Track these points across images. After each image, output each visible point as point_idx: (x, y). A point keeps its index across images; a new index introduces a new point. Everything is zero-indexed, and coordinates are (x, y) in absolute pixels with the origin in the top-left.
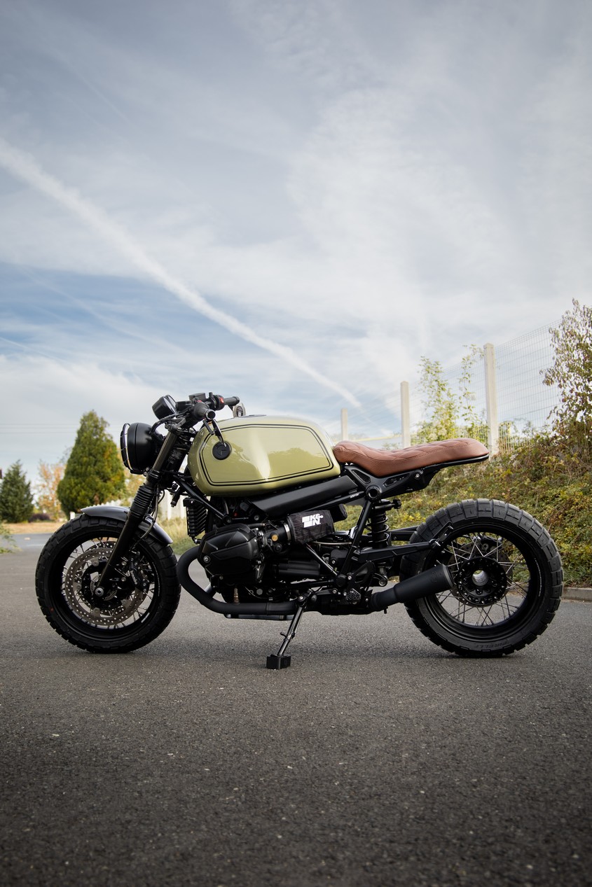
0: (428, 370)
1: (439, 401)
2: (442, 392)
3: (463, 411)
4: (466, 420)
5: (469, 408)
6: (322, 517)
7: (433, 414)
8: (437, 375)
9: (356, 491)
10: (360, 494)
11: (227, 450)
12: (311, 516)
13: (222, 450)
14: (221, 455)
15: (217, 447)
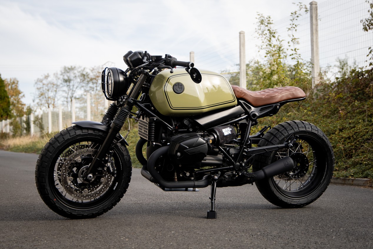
0: (262, 22)
1: (270, 45)
2: (272, 38)
3: (289, 52)
4: (292, 58)
5: (295, 50)
6: (231, 129)
7: (265, 55)
8: (269, 25)
9: (244, 115)
10: (246, 116)
11: (182, 88)
12: (226, 129)
13: (179, 88)
14: (179, 91)
15: (176, 86)
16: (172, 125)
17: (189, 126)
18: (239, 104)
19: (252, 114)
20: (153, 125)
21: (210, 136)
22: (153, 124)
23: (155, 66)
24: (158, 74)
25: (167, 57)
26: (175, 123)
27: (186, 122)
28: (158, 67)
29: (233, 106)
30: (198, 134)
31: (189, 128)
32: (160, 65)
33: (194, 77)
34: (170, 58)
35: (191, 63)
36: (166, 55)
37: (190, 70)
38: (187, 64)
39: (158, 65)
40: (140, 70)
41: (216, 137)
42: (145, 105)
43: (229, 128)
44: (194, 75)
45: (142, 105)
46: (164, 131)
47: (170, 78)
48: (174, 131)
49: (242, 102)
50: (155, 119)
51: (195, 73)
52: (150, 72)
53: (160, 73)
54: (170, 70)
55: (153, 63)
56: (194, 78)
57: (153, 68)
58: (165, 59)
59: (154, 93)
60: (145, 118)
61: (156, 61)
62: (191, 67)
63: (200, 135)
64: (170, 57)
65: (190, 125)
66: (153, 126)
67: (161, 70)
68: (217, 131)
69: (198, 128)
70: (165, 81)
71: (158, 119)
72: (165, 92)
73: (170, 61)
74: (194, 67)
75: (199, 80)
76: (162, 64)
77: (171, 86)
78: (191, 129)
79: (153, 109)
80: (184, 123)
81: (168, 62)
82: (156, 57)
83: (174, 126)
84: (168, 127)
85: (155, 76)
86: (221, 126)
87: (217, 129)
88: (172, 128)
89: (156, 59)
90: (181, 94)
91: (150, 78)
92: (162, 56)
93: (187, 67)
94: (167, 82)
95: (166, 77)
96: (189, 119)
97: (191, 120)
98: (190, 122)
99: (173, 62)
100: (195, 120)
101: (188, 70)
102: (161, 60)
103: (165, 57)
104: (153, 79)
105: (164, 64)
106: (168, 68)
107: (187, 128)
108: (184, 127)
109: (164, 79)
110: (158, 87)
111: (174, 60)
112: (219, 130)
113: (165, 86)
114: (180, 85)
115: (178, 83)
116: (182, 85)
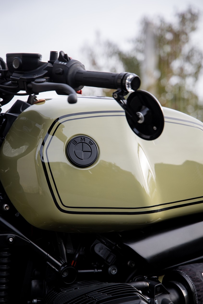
11: (91, 152)
13: (84, 150)
14: (82, 159)
15: (74, 144)
16: (58, 256)
17: (109, 260)
20: (5, 257)
21: (169, 293)
22: (6, 254)
23: (18, 84)
24: (25, 111)
25: (56, 61)
26: (69, 251)
27: (100, 249)
28: (29, 85)
30: (133, 285)
31: (109, 267)
32: (33, 80)
33: (139, 119)
34: (65, 62)
35: (131, 76)
36: (53, 54)
37: (126, 97)
38: (119, 81)
41: (185, 294)
44: (141, 115)
46: (36, 272)
47: (60, 121)
48: (65, 275)
50: (11, 240)
51: (144, 107)
53: (32, 108)
55: (14, 74)
56: (140, 122)
58: (50, 65)
59: (13, 162)
61: (22, 69)
62: (132, 89)
63: (139, 288)
64: (65, 58)
65: (112, 257)
66: (5, 260)
67: (34, 101)
68: (187, 276)
69: (134, 265)
70: (43, 129)
71: (21, 238)
72: (43, 164)
73: (64, 70)
74: (139, 89)
75: (155, 128)
76: (39, 79)
77: (62, 146)
78: (113, 267)
79: (8, 209)
80: (96, 252)
81: (60, 73)
82: (21, 57)
83: (65, 260)
84: (48, 263)
85: (16, 117)
86: (197, 264)
87: (187, 270)
88: (61, 265)
89: (21, 61)
90: (89, 170)
91: (2, 122)
92: (39, 56)
93: (118, 89)
94: (49, 132)
95: (49, 118)
96: (109, 241)
97: (114, 244)
98: (113, 248)
99: (73, 73)
100: (125, 244)
101: (121, 96)
102: (39, 68)
103: (49, 60)
104: (11, 125)
105: (48, 78)
106: (61, 92)
107: (102, 266)
108: (92, 263)
109: (42, 125)
110: (24, 147)
111: (78, 67)
112: (194, 274)
113: (43, 146)
114: (87, 143)
115: (83, 138)
116: (93, 144)
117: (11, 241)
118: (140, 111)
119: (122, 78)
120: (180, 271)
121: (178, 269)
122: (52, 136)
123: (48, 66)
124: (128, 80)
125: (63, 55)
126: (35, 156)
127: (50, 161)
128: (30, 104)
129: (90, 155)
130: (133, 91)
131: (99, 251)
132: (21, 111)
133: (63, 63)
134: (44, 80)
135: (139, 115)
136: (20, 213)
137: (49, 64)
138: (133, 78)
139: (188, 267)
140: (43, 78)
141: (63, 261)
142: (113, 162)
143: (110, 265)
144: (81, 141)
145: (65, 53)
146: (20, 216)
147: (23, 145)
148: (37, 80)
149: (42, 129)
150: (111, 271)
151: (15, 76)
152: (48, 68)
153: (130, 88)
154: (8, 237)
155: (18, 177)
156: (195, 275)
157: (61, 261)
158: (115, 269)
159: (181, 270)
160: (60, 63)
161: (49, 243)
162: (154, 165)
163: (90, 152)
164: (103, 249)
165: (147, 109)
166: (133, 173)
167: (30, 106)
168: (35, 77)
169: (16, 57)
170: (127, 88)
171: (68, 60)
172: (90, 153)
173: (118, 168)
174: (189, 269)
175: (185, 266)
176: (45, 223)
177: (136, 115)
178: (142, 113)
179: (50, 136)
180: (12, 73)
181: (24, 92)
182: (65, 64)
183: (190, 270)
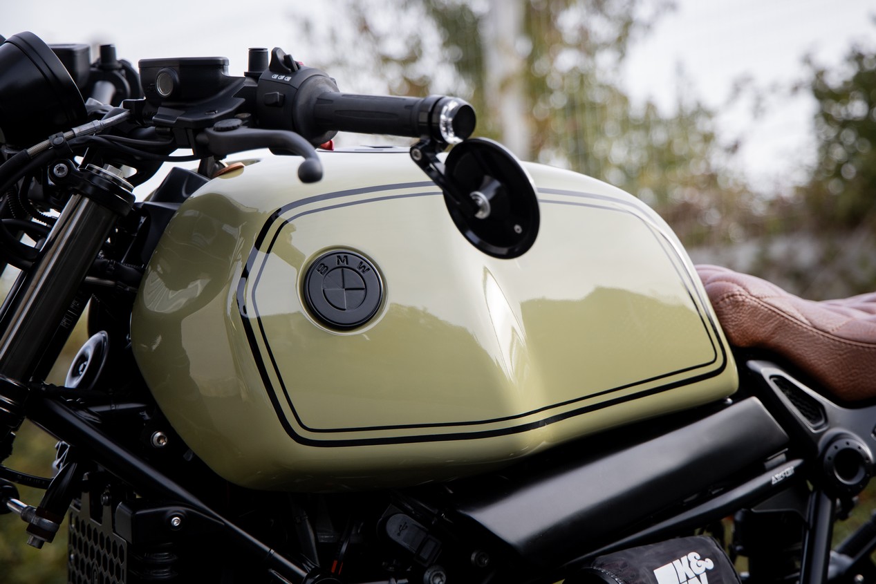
6: (709, 564)
9: (782, 457)
10: (796, 469)
11: (365, 289)
12: (677, 562)
13: (346, 287)
14: (344, 310)
15: (321, 273)
17: (425, 555)
18: (750, 385)
19: (831, 451)
20: (164, 566)
22: (164, 557)
23: (171, 134)
24: (196, 194)
25: (265, 73)
26: (324, 538)
27: (400, 528)
28: (201, 137)
29: (713, 406)
31: (425, 570)
32: (210, 123)
33: (478, 208)
34: (287, 74)
35: (452, 105)
36: (256, 56)
37: (443, 156)
38: (424, 118)
39: (202, 126)
40: (59, 170)
42: (101, 415)
43: (693, 556)
44: (483, 198)
45: (81, 420)
49: (767, 371)
50: (176, 522)
51: (487, 178)
52: (137, 181)
53: (213, 186)
54: (298, 160)
55: (161, 111)
56: (481, 215)
57: (163, 155)
58: (249, 83)
59: (170, 326)
60: (107, 510)
61: (181, 97)
62: (456, 134)
64: (285, 65)
65: (429, 547)
66: (165, 574)
67: (215, 167)
68: (616, 579)
69: (486, 561)
70: (242, 238)
71: (202, 515)
72: (246, 322)
73: (285, 96)
74: (473, 136)
75: (518, 229)
76: (225, 121)
77: (293, 277)
78: (435, 571)
79: (164, 444)
80: (391, 536)
81: (277, 103)
82: (177, 68)
83: (315, 562)
84: (273, 572)
85: (173, 212)
86: (641, 548)
87: (617, 565)
88: (304, 574)
89: (177, 78)
90: (364, 333)
91: (139, 225)
92: (222, 63)
93: (424, 137)
94: (258, 245)
95: (256, 210)
96: (422, 506)
97: (436, 511)
98: (433, 523)
99: (308, 102)
100: (461, 511)
101: (429, 155)
102: (222, 93)
103: (247, 70)
104: (161, 232)
105: (246, 115)
106: (281, 148)
107: (409, 570)
108: (384, 563)
109: (240, 227)
110: (198, 282)
111: (321, 85)
112: (635, 574)
113: (245, 279)
114: (353, 267)
115: (342, 255)
116: (368, 269)
117: (176, 524)
118: (478, 189)
119: (430, 109)
120: (600, 569)
121: (594, 565)
122: (265, 254)
123: (245, 85)
124: (445, 114)
125: (280, 57)
126: (226, 308)
127: (261, 315)
128: (206, 175)
129: (362, 297)
130: (458, 140)
131: (399, 534)
132: (184, 194)
133: (282, 77)
134: (237, 122)
135: (477, 200)
136: (195, 452)
137: (248, 80)
138: (456, 108)
139: (619, 557)
140: (234, 118)
141: (310, 565)
142: (419, 306)
143: (426, 565)
144: (338, 263)
145: (287, 54)
146: (196, 458)
147: (196, 279)
148: (219, 124)
149: (240, 237)
150: (431, 579)
151: (164, 114)
152: (246, 92)
153: (451, 135)
154: (169, 514)
155: (186, 361)
156: (638, 576)
157: (304, 565)
158: (441, 576)
159: (602, 565)
160: (275, 76)
161: (272, 521)
162: (519, 307)
163: (362, 289)
164: (407, 527)
165: (497, 184)
166: (470, 331)
167: (206, 182)
168: (214, 116)
169: (164, 67)
170: (444, 135)
171: (293, 70)
172: (363, 292)
173: (433, 320)
174: (622, 562)
175: (611, 554)
176: (259, 472)
177: (470, 198)
178: (485, 194)
179: (261, 254)
180: (157, 105)
181: (189, 152)
182: (288, 79)
183: (625, 565)
